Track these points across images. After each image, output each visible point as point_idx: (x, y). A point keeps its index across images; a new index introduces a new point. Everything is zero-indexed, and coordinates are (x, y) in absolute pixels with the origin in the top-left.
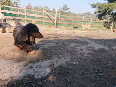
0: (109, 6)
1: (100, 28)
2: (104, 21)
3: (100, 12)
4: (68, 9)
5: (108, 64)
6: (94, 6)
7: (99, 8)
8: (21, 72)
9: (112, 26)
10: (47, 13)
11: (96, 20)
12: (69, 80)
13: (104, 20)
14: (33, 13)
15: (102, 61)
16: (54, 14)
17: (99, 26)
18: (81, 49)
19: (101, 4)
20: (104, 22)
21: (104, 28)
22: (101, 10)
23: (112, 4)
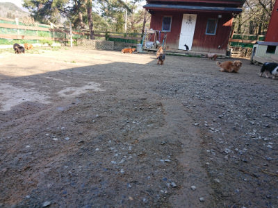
1: (46, 45)
2: (52, 28)
3: (36, 3)
5: (18, 157)
20: (51, 30)
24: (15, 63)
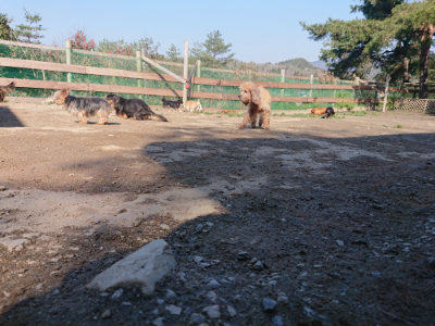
0: (368, 29)
1: (345, 109)
2: (358, 84)
3: (339, 52)
4: (226, 48)
5: (394, 188)
6: (318, 33)
7: (336, 37)
8: (122, 211)
9: (385, 101)
10: (151, 62)
11: (328, 80)
12: (283, 220)
13: (358, 81)
14: (97, 63)
15: (374, 183)
16: (179, 65)
17: (340, 100)
18: (297, 160)
19: (342, 23)
20: (356, 88)
21: (357, 108)
22: (345, 45)
23: (378, 23)
24: (319, 126)
